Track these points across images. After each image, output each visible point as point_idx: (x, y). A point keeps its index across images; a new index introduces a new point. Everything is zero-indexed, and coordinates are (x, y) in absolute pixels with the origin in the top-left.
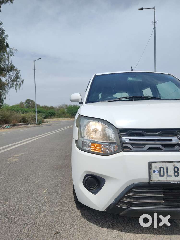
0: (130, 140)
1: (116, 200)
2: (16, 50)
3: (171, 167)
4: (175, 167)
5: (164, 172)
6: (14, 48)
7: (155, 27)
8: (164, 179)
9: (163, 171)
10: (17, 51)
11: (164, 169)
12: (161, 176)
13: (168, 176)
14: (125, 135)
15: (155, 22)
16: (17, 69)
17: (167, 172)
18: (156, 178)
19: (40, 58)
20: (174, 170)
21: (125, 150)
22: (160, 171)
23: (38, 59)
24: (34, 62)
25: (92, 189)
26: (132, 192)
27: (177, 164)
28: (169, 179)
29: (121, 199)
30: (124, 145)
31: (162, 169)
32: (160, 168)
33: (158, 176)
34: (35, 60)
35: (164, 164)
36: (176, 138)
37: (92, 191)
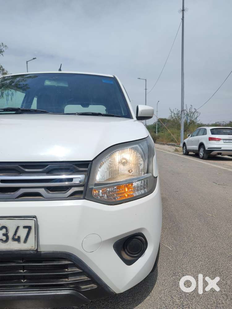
2: (6, 46)
6: (2, 44)
7: (183, 17)
10: (7, 48)
15: (183, 10)
16: (7, 72)
19: (34, 58)
23: (32, 59)
24: (27, 63)
34: (28, 61)
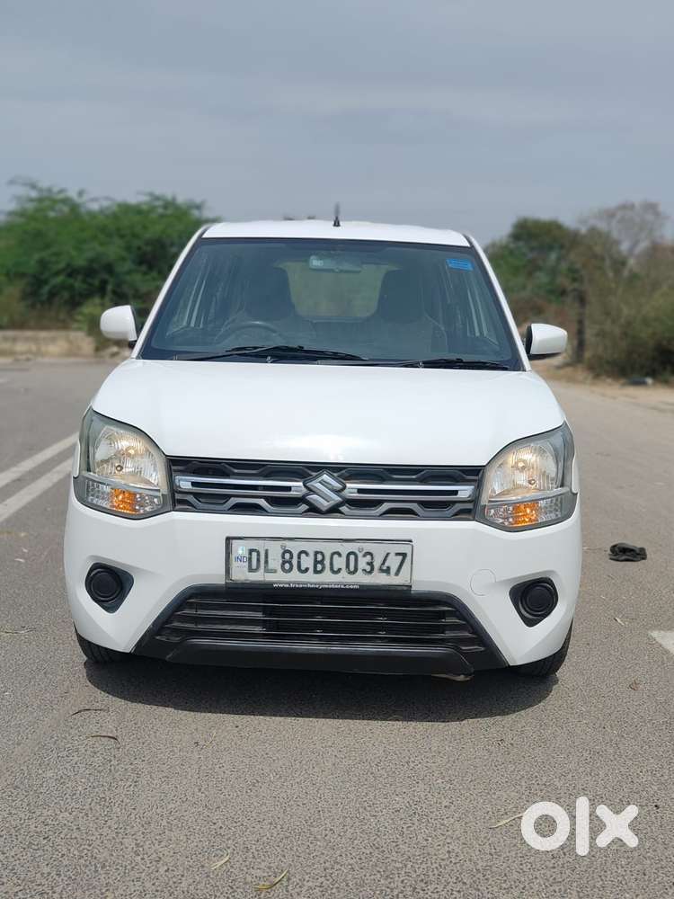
0: (194, 484)
1: (154, 623)
3: (275, 551)
4: (286, 551)
5: (258, 560)
8: (259, 577)
9: (256, 558)
11: (258, 555)
12: (251, 570)
13: (267, 570)
14: (183, 472)
17: (266, 562)
18: (241, 574)
20: (283, 557)
21: (178, 507)
22: (250, 559)
25: (103, 601)
26: (191, 606)
27: (289, 545)
28: (270, 578)
29: (167, 622)
30: (178, 496)
31: (254, 554)
32: (251, 551)
33: (246, 569)
35: (261, 542)
36: (301, 484)
37: (106, 604)
